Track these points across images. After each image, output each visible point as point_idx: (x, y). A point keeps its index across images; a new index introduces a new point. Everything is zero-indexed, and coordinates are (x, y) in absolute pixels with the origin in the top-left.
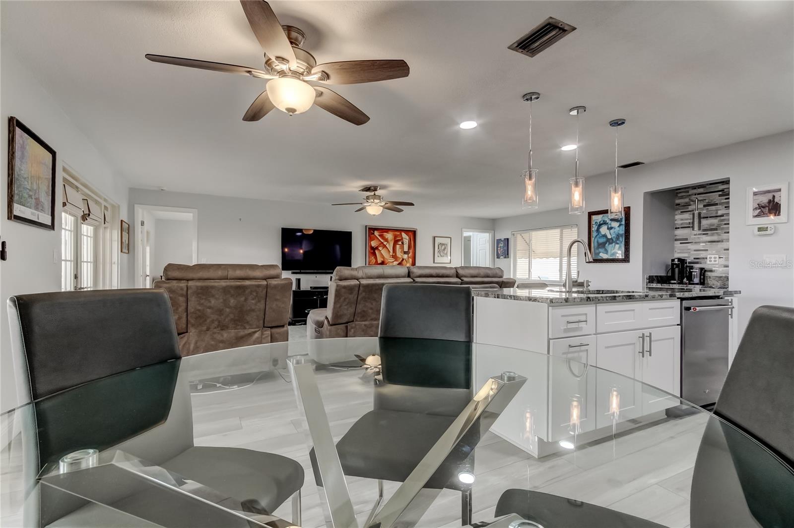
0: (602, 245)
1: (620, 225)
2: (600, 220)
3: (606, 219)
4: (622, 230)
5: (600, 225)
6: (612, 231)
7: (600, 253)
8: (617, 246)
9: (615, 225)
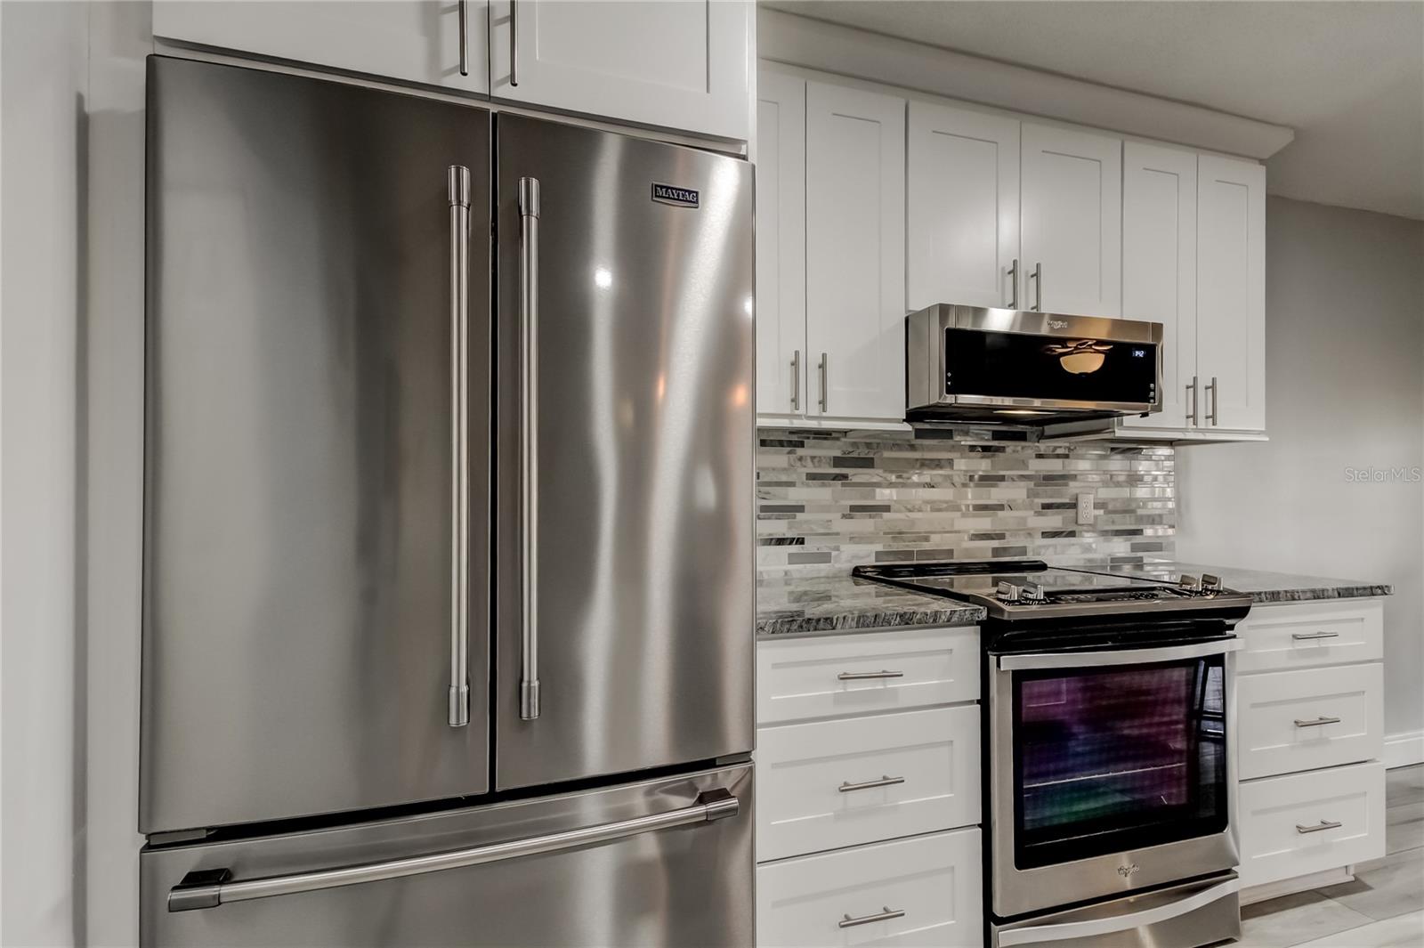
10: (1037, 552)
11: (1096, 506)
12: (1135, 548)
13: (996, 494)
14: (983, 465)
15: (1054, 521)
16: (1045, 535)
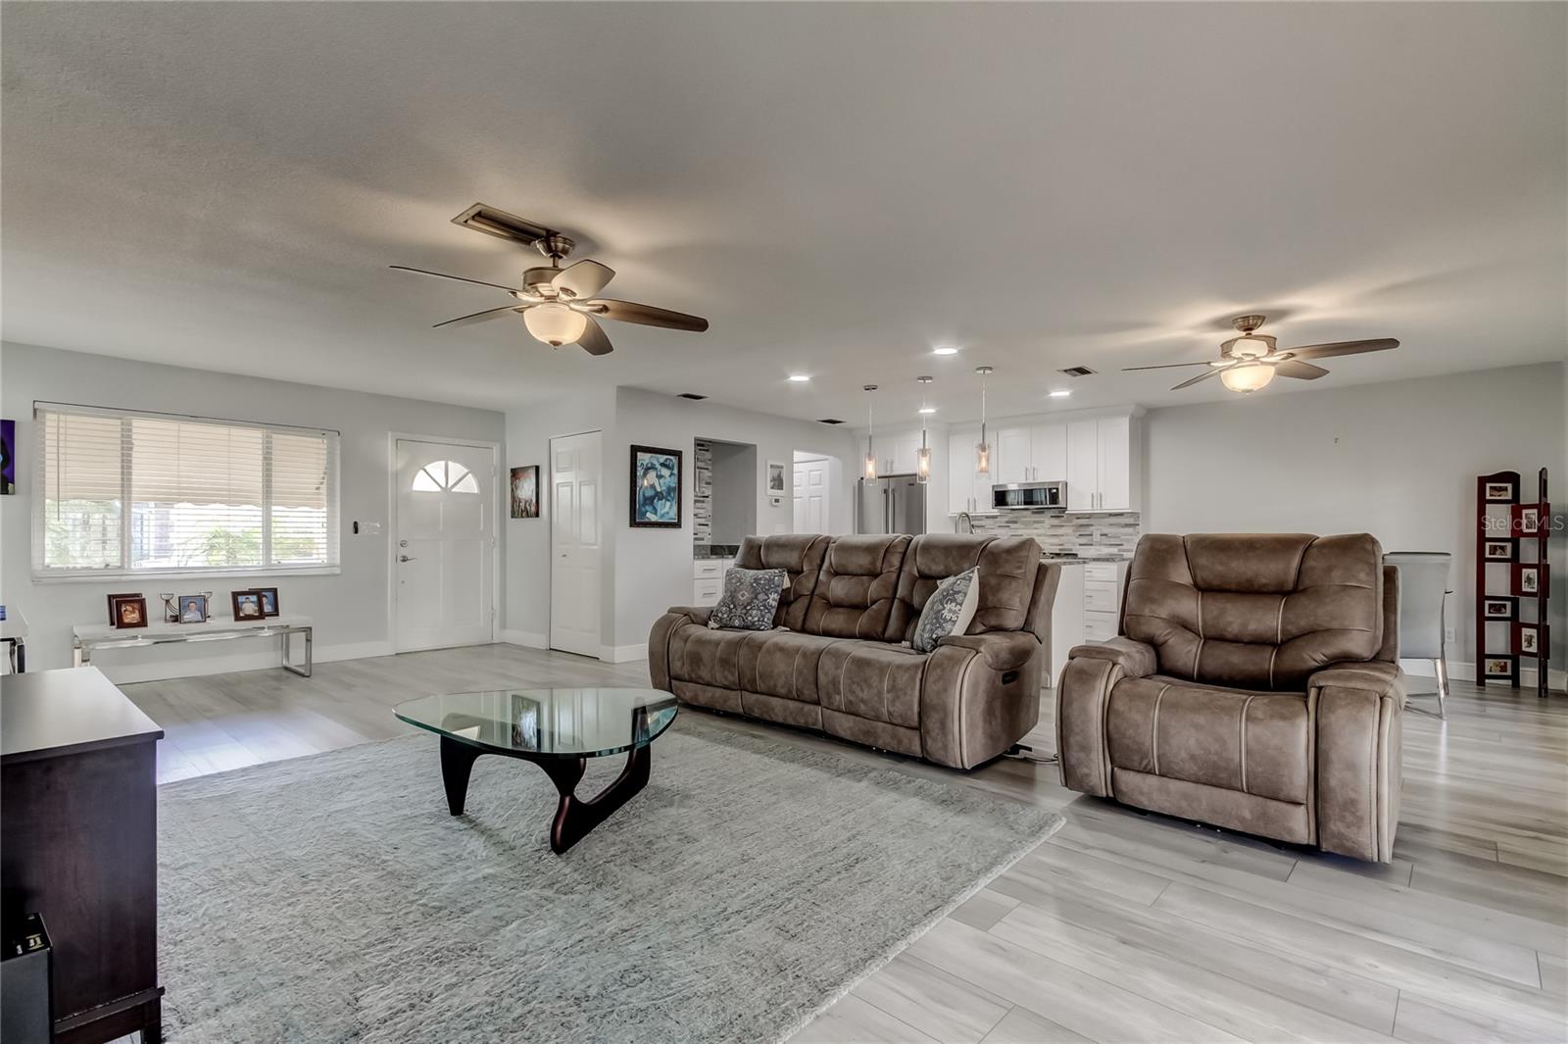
0: (650, 501)
1: (672, 474)
2: (647, 461)
3: (655, 462)
4: (673, 481)
5: (647, 470)
6: (662, 481)
7: (646, 512)
8: (668, 504)
9: (665, 472)
10: (1078, 550)
11: (1101, 535)
12: (1119, 550)
13: (1060, 531)
14: (1056, 522)
15: (1084, 540)
16: (1080, 545)
